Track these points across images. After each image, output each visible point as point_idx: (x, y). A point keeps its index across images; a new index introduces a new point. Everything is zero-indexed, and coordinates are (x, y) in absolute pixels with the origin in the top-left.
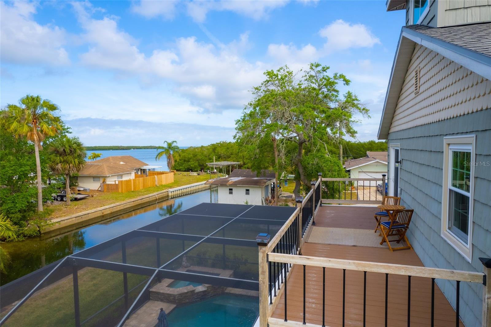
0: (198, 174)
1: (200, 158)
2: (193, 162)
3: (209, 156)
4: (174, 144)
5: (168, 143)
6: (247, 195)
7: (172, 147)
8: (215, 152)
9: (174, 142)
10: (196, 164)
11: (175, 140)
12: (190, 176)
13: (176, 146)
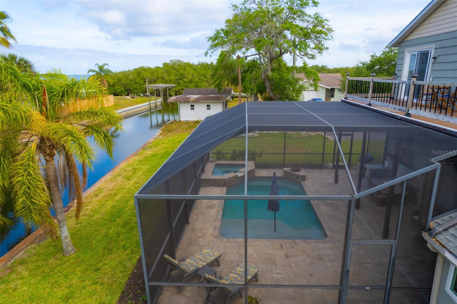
0: (133, 98)
1: (126, 82)
2: (119, 87)
3: (134, 80)
4: (106, 67)
5: (99, 66)
6: (209, 111)
7: (104, 70)
8: (140, 77)
9: (105, 64)
10: (123, 89)
11: (106, 63)
12: (124, 99)
13: (108, 70)
